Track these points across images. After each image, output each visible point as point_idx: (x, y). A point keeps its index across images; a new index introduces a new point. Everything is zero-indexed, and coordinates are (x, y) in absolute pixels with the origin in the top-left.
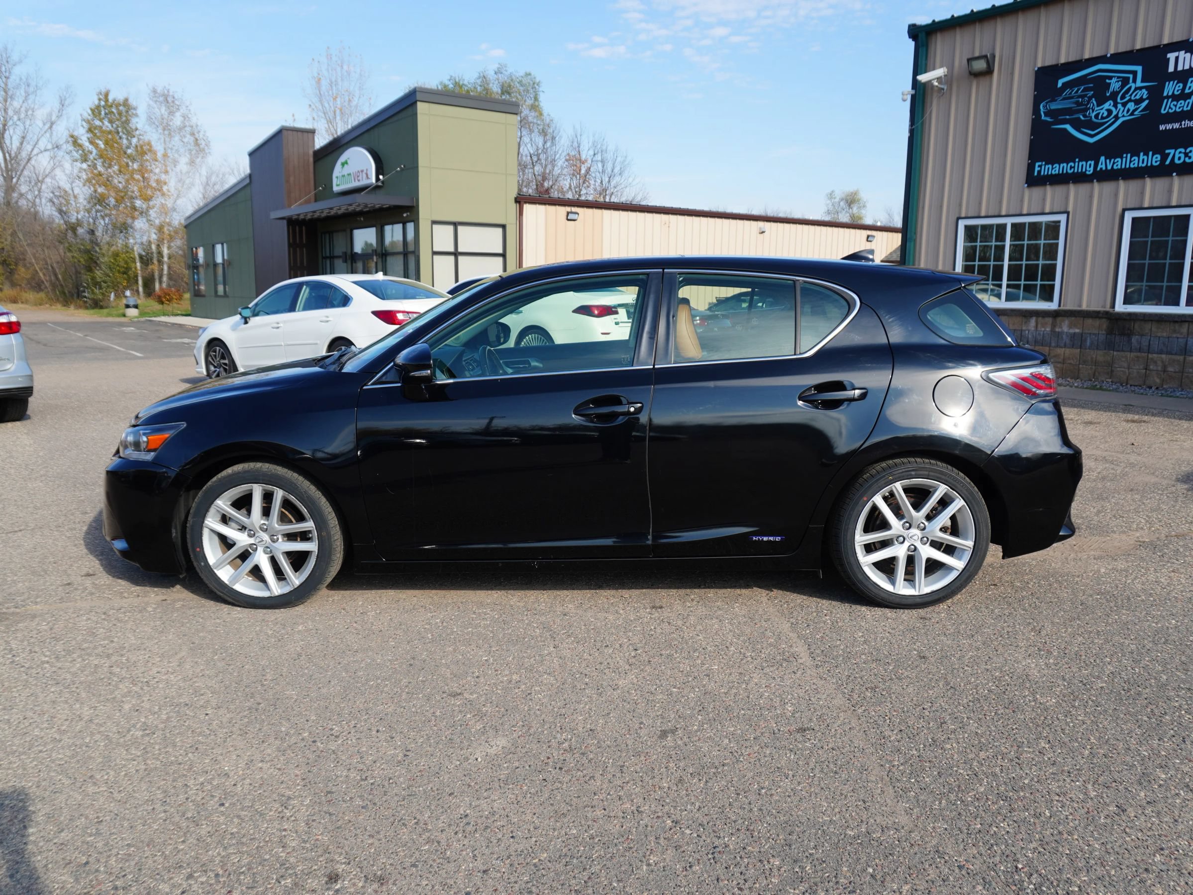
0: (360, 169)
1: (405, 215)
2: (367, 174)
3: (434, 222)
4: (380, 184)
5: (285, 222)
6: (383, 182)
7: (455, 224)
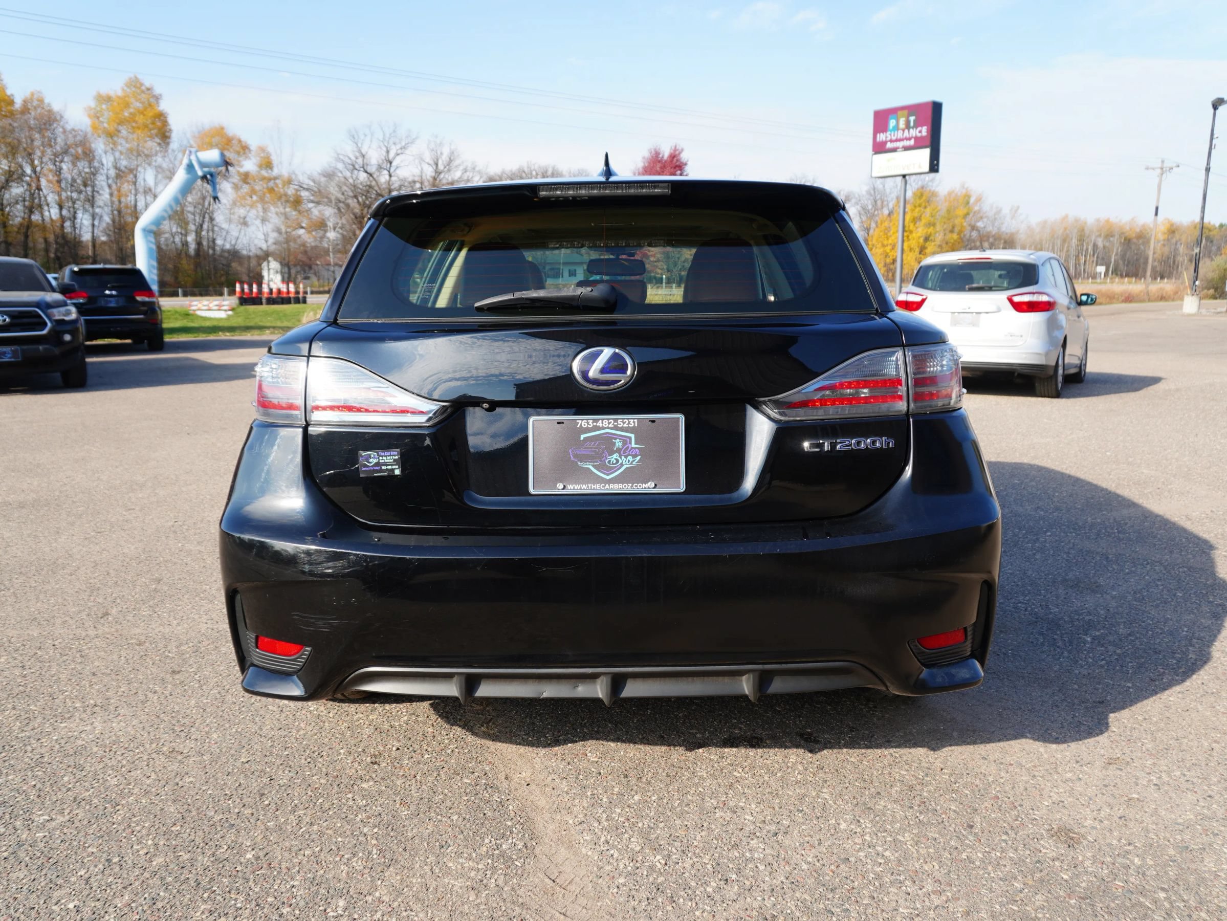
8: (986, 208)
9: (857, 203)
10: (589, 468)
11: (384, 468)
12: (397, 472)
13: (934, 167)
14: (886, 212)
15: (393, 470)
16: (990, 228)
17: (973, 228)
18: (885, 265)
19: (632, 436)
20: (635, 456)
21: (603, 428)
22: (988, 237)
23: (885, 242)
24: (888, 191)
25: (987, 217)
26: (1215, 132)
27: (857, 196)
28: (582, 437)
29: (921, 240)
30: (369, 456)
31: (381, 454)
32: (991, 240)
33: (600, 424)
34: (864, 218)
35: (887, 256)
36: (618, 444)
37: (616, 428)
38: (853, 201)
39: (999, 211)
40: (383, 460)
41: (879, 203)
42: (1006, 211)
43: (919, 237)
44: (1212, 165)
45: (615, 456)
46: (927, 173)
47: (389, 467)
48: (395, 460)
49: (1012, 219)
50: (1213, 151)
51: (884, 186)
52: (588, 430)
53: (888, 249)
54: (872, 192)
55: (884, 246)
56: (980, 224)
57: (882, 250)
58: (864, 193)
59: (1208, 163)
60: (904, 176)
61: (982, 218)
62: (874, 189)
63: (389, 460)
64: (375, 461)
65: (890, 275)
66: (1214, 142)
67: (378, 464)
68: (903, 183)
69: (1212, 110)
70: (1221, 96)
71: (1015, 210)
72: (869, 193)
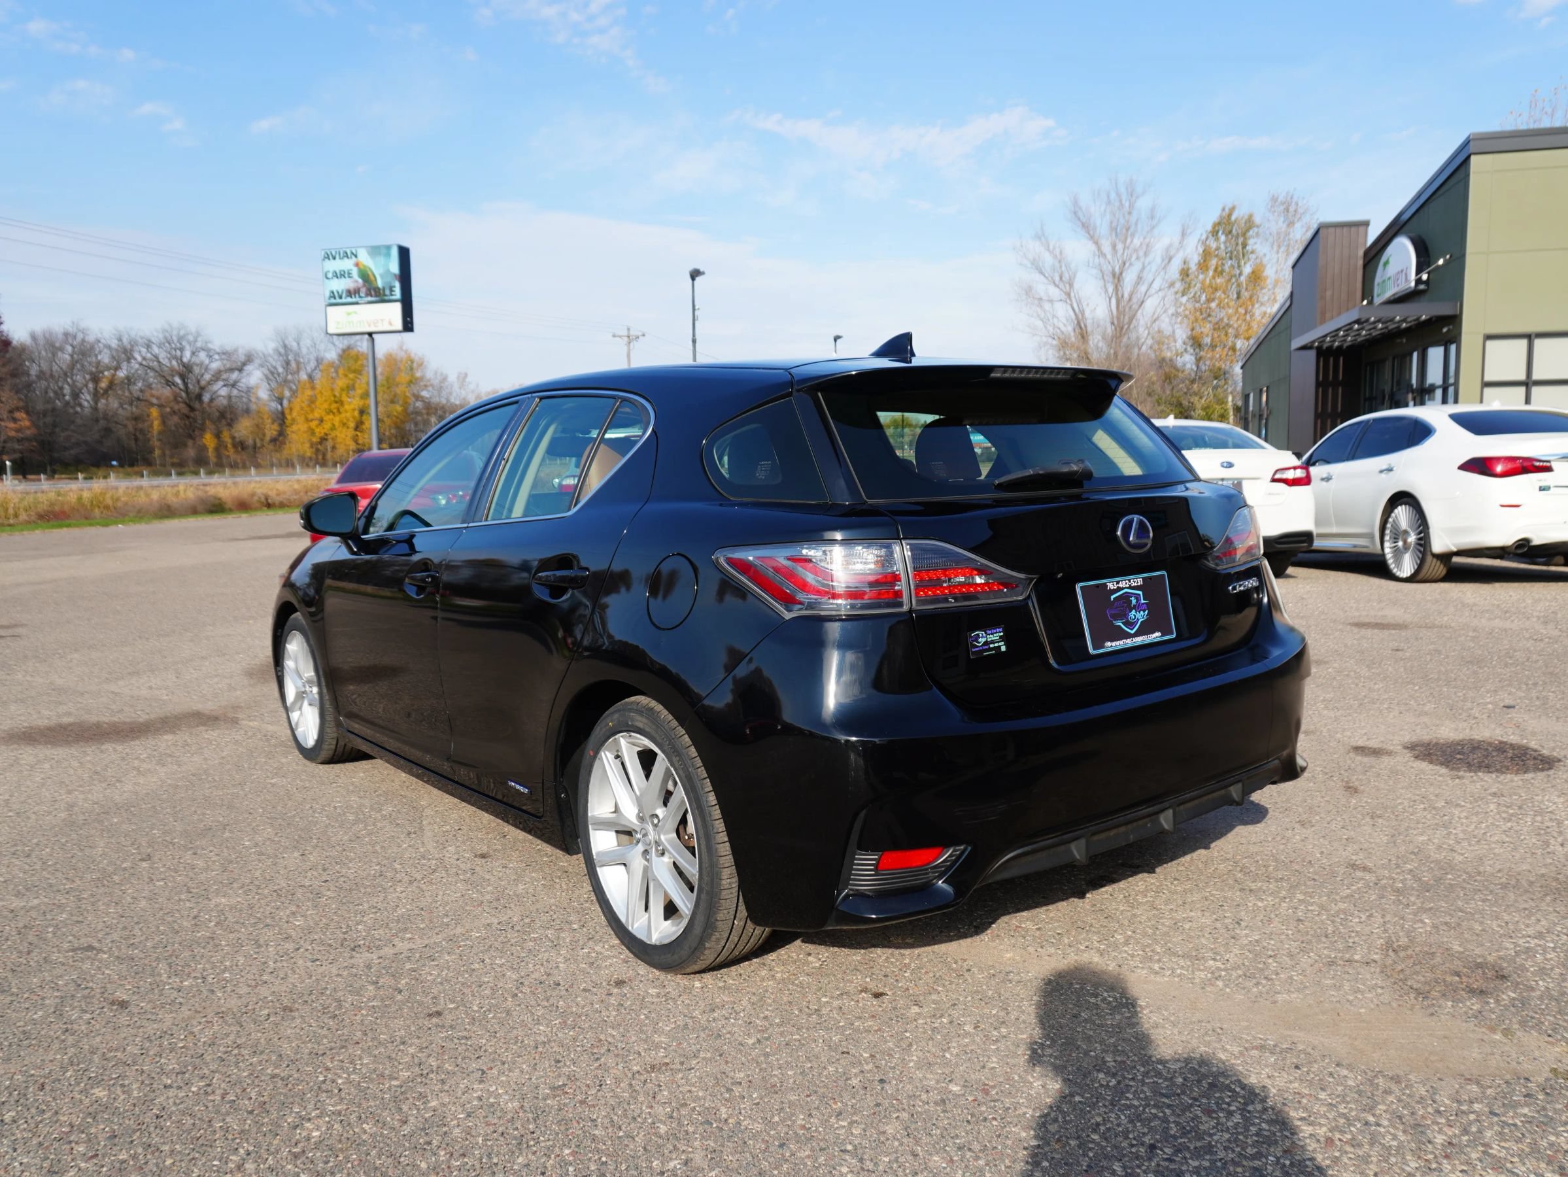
0: (1400, 269)
1: (1445, 330)
2: (1406, 274)
3: (1489, 337)
4: (1422, 287)
5: (1312, 354)
6: (1427, 282)
7: (1530, 337)
8: (429, 374)
9: (262, 366)
10: (1119, 626)
11: (992, 646)
12: (1003, 649)
13: (408, 326)
14: (304, 376)
15: (999, 647)
16: (435, 400)
17: (417, 397)
18: (312, 446)
19: (1140, 593)
20: (1144, 611)
21: (1123, 588)
22: (436, 409)
23: (310, 417)
24: (304, 351)
25: (432, 385)
26: (696, 303)
27: (261, 354)
28: (1112, 597)
29: (356, 413)
30: (978, 635)
31: (989, 632)
32: (440, 412)
33: (1120, 585)
34: (274, 385)
35: (313, 433)
36: (1134, 601)
37: (1130, 587)
38: (257, 362)
39: (445, 379)
40: (991, 638)
41: (293, 365)
42: (452, 378)
43: (354, 410)
44: (697, 337)
45: (1133, 612)
46: (399, 332)
47: (996, 645)
48: (1001, 637)
49: (460, 388)
50: (696, 323)
51: (298, 344)
52: (1115, 591)
53: (313, 424)
54: (282, 351)
55: (307, 420)
56: (424, 394)
57: (306, 426)
58: (271, 352)
59: (694, 335)
60: (370, 334)
61: (426, 386)
62: (285, 346)
63: (995, 637)
64: (983, 640)
65: (320, 457)
66: (696, 313)
67: (986, 643)
68: (370, 344)
69: (690, 281)
70: (698, 267)
71: (463, 378)
72: (276, 350)
